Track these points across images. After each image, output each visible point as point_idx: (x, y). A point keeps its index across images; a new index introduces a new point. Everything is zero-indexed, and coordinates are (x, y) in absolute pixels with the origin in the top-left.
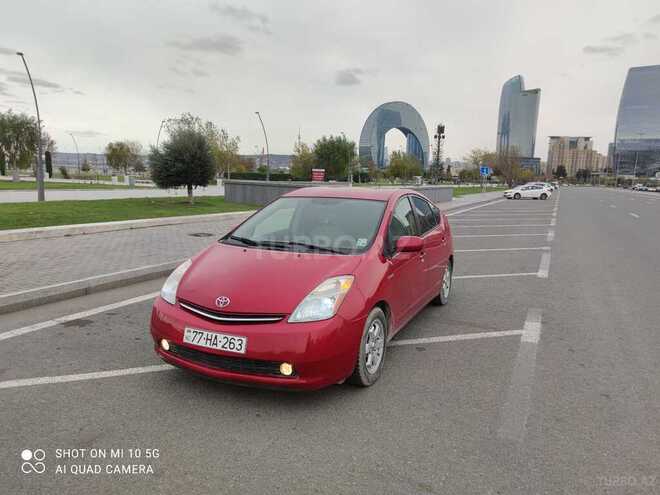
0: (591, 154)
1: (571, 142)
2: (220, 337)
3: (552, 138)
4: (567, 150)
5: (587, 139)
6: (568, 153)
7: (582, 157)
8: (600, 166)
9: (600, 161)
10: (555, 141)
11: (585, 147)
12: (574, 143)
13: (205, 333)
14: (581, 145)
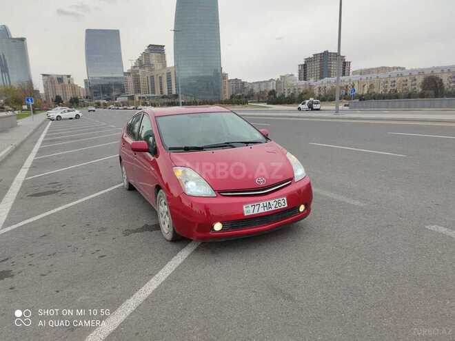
0: (74, 87)
1: (58, 79)
2: (272, 202)
3: (44, 75)
4: (57, 85)
5: (69, 76)
6: (59, 86)
7: (69, 89)
8: (82, 95)
9: (81, 91)
10: (46, 77)
11: (69, 82)
12: (60, 79)
13: (261, 204)
14: (66, 81)
